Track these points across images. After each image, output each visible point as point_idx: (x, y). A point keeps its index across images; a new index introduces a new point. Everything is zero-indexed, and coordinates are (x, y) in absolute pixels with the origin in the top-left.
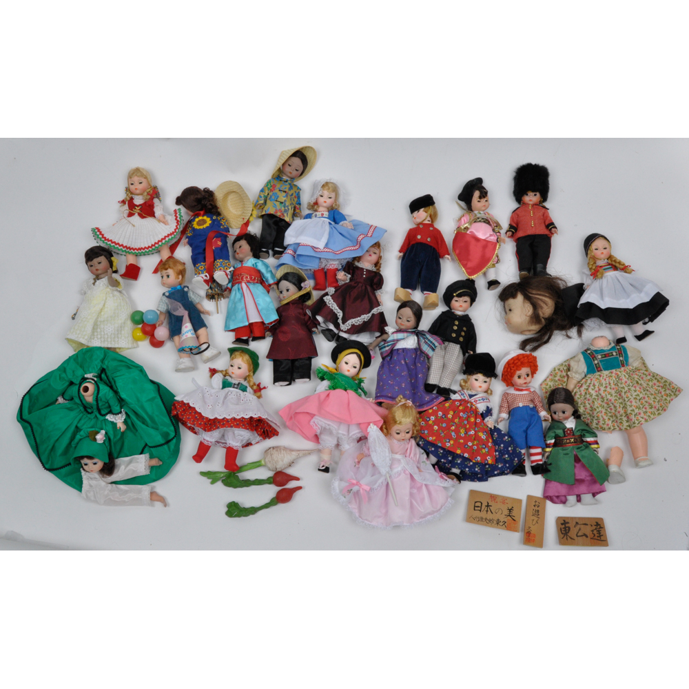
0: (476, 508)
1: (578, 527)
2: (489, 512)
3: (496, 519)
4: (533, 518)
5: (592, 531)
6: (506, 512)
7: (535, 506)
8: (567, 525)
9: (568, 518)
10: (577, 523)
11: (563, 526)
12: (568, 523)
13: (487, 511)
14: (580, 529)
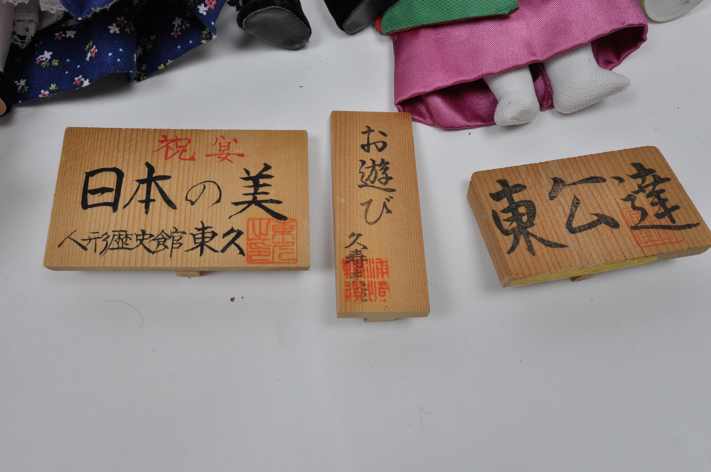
0: (92, 199)
1: (566, 195)
2: (158, 204)
3: (191, 226)
4: (369, 193)
5: (630, 198)
6: (241, 190)
7: (366, 147)
8: (517, 197)
9: (515, 170)
10: (557, 181)
11: (504, 203)
12: (521, 187)
13: (147, 202)
14: (576, 203)
